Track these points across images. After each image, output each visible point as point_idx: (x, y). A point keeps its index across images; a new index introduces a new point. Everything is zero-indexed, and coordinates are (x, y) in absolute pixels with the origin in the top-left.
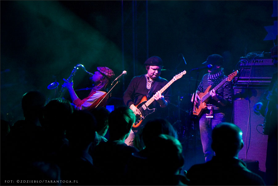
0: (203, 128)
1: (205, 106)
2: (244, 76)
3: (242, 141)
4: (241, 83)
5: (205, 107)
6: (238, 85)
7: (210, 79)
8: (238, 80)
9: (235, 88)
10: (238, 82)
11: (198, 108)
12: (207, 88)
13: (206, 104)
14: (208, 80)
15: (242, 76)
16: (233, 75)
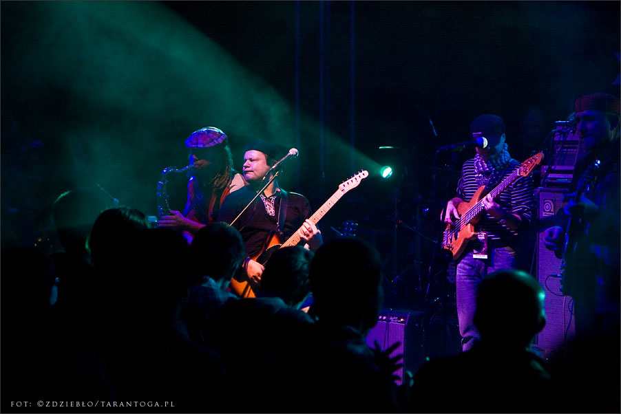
0: (465, 279)
1: (473, 233)
2: (563, 164)
3: (543, 313)
4: (555, 179)
5: (471, 236)
6: (549, 184)
7: (480, 172)
8: (548, 173)
9: (541, 191)
10: (549, 176)
11: (456, 238)
12: (474, 192)
13: (473, 228)
14: (476, 174)
15: (558, 165)
16: (531, 162)
